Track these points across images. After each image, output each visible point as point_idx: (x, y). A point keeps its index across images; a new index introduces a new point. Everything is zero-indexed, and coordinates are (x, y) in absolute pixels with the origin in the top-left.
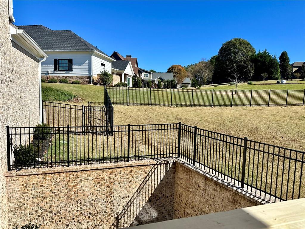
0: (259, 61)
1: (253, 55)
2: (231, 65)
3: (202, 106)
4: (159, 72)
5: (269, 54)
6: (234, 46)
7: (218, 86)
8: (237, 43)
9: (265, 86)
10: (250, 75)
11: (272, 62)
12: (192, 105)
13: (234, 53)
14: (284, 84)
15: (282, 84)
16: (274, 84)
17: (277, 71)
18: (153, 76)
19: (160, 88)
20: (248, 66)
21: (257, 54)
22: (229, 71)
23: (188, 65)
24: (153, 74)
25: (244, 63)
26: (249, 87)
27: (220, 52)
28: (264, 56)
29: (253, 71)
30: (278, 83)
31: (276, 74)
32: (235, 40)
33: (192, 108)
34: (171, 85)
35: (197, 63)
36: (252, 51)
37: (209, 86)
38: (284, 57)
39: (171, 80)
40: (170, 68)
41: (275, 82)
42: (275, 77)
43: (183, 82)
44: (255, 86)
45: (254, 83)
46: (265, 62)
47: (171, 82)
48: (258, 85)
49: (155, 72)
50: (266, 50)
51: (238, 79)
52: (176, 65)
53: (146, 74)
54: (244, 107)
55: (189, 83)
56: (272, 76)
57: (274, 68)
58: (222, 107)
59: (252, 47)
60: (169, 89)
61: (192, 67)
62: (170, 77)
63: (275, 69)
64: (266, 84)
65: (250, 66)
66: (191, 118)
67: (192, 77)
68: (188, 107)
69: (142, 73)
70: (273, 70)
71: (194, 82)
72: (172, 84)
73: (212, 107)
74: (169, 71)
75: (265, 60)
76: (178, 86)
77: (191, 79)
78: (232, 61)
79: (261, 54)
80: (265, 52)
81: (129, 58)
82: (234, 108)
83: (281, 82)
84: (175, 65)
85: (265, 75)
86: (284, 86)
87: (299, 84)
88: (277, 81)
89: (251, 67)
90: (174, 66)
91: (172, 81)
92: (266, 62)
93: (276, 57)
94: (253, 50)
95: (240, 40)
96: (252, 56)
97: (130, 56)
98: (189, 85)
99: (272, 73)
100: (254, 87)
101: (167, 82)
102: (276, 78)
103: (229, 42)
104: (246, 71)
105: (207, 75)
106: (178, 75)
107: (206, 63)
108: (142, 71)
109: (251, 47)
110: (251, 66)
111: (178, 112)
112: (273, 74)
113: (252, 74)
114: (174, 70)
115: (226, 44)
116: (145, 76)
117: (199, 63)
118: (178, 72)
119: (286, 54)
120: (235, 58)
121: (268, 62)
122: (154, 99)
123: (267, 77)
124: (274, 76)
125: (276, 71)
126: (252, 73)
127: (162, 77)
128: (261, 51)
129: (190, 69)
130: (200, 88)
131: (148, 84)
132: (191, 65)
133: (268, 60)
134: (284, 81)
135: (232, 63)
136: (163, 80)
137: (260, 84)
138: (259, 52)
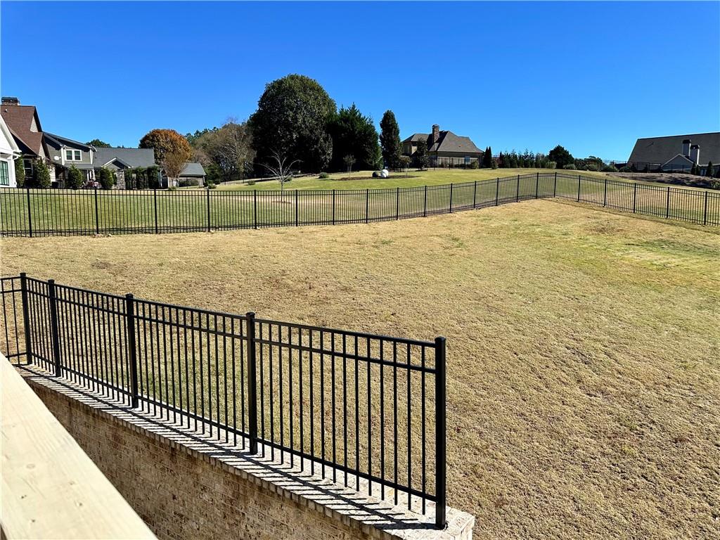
0: (343, 130)
1: (330, 115)
2: (289, 136)
3: (186, 229)
4: (119, 147)
5: (360, 115)
6: (290, 92)
7: (256, 183)
8: (297, 85)
9: (350, 182)
10: (326, 159)
11: (365, 132)
12: (157, 230)
13: (292, 110)
14: (384, 178)
15: (382, 177)
16: (367, 178)
17: (376, 151)
18: (95, 158)
19: (108, 189)
20: (318, 139)
21: (338, 113)
22: (285, 150)
23: (198, 132)
24: (94, 151)
25: (311, 131)
26: (319, 184)
27: (260, 105)
28: (351, 117)
29: (330, 151)
30: (375, 176)
31: (375, 158)
32: (292, 78)
33: (157, 235)
34: (148, 180)
35: (219, 127)
36: (329, 107)
37: (239, 183)
38: (389, 122)
39: (146, 167)
40: (146, 138)
41: (369, 173)
42: (373, 164)
43: (183, 173)
44: (331, 182)
45: (332, 176)
46: (354, 130)
47: (148, 174)
48: (339, 180)
49: (108, 146)
50: (354, 106)
51: (283, 168)
52: (163, 130)
53: (73, 151)
54: (282, 229)
55: (201, 177)
56: (368, 161)
57: (370, 144)
58: (235, 231)
59: (328, 96)
60: (142, 192)
61: (206, 135)
62: (147, 160)
63: (372, 148)
64: (353, 179)
65: (323, 139)
66: (137, 262)
67: (208, 162)
68: (146, 233)
69: (58, 148)
70: (367, 150)
71: (213, 172)
72: (151, 178)
73: (209, 231)
74: (144, 144)
75: (353, 127)
76: (172, 183)
77: (204, 167)
78: (288, 127)
79: (346, 113)
80: (353, 111)
81: (10, 104)
82: (260, 231)
83: (380, 175)
84: (161, 129)
85: (350, 160)
86: (383, 183)
87: (409, 177)
88: (373, 172)
89: (325, 143)
90: (158, 131)
91: (149, 170)
92: (356, 132)
93: (372, 122)
94: (330, 104)
95: (302, 79)
96: (329, 117)
97: (16, 101)
98: (201, 181)
99: (366, 155)
100: (329, 184)
101: (135, 171)
102: (376, 165)
103: (280, 83)
104: (316, 149)
105: (244, 156)
106: (169, 155)
107: (239, 129)
108: (58, 142)
109: (325, 98)
110: (326, 140)
111: (107, 247)
112: (369, 158)
113: (328, 157)
114: (158, 141)
115: (273, 87)
116: (69, 157)
117: (225, 127)
118: (169, 146)
119: (393, 116)
120: (295, 119)
121: (360, 132)
122: (50, 218)
123: (354, 164)
124: (371, 163)
125: (374, 151)
126: (329, 154)
127: (123, 160)
128: (346, 108)
129: (201, 141)
130: (214, 188)
131: (70, 179)
132: (206, 132)
133: (358, 126)
134: (386, 173)
135: (290, 132)
136: (124, 166)
137: (342, 179)
138: (343, 110)
